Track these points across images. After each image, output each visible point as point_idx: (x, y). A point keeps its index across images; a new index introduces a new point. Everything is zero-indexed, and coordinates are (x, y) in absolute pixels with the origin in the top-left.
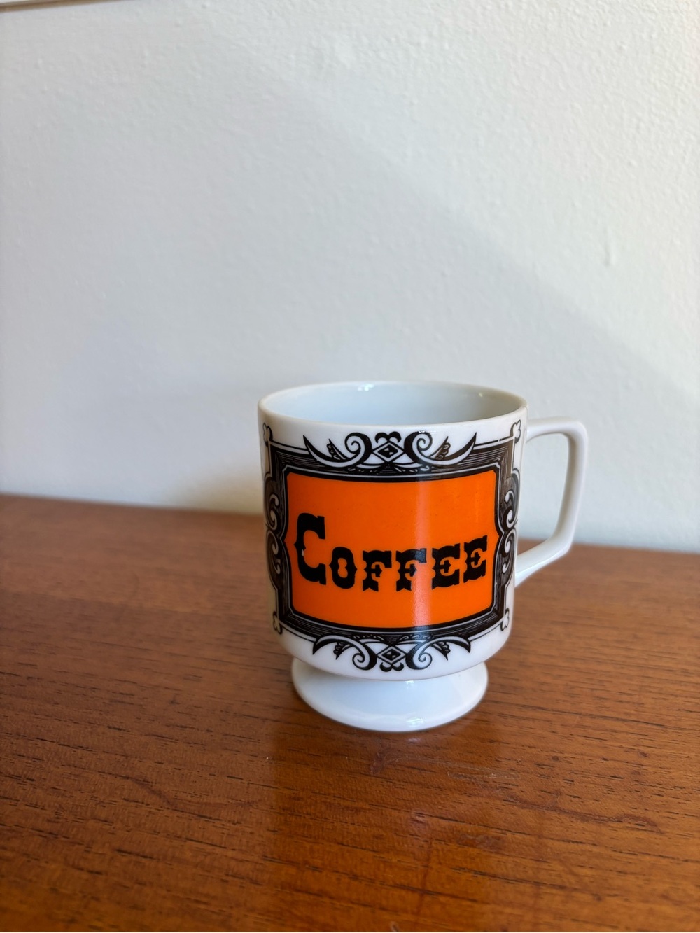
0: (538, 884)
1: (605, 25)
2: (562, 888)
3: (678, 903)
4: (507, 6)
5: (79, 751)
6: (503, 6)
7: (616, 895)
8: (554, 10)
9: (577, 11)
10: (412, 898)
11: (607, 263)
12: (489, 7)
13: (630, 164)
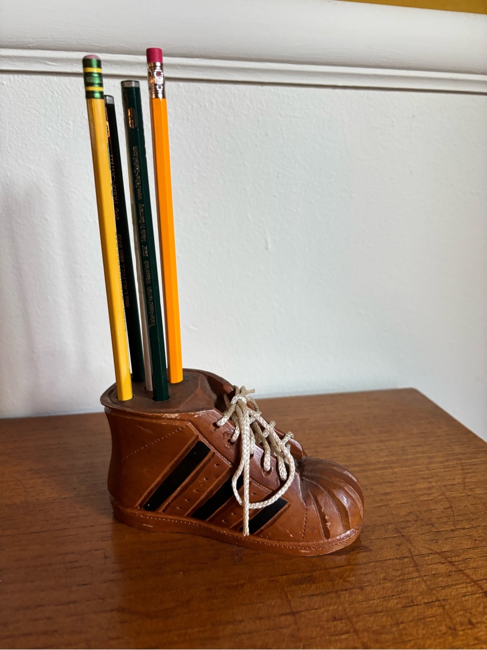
0: (336, 592)
1: (258, 121)
2: (346, 590)
3: (391, 580)
4: (205, 106)
5: (71, 605)
6: (203, 105)
7: (367, 585)
8: (232, 110)
9: (244, 112)
10: (290, 618)
11: (267, 248)
12: (195, 105)
13: (275, 196)
